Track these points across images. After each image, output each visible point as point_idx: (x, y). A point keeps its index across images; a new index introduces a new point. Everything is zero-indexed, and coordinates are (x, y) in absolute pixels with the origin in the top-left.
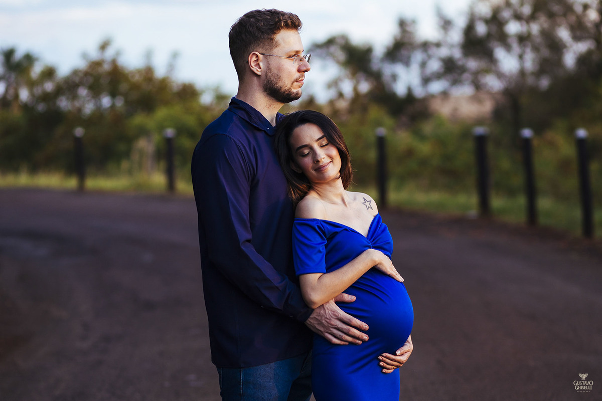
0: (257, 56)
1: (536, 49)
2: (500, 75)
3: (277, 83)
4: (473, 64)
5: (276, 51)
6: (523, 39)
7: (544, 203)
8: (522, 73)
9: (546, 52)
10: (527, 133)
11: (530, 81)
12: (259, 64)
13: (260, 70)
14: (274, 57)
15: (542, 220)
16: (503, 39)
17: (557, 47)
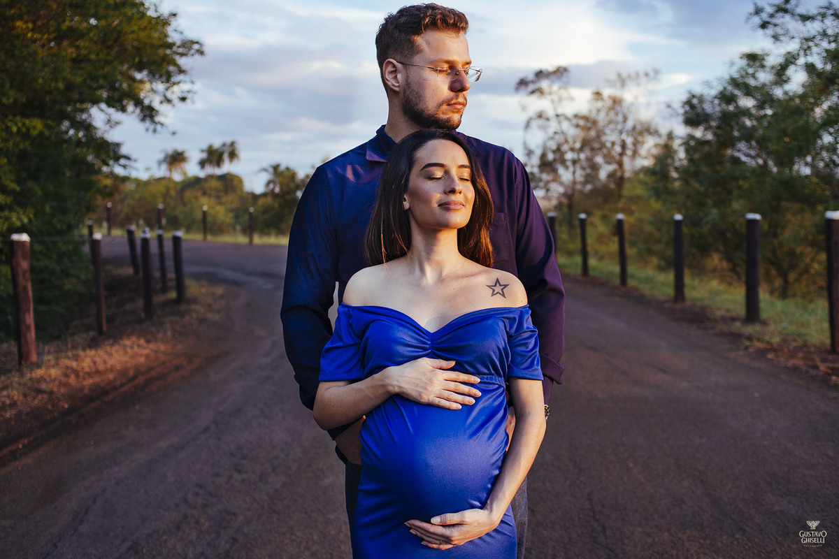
0: (394, 66)
1: (583, 168)
2: (561, 184)
3: (417, 104)
4: (545, 177)
5: (417, 59)
6: (574, 162)
7: (592, 262)
8: (574, 182)
9: (588, 171)
10: (583, 216)
11: (578, 187)
12: (396, 77)
13: (397, 85)
14: (415, 67)
15: (591, 273)
16: (564, 162)
17: (595, 167)
